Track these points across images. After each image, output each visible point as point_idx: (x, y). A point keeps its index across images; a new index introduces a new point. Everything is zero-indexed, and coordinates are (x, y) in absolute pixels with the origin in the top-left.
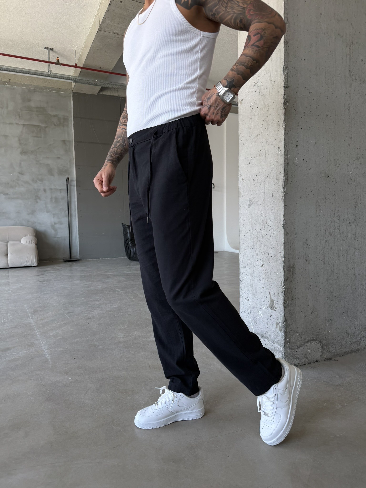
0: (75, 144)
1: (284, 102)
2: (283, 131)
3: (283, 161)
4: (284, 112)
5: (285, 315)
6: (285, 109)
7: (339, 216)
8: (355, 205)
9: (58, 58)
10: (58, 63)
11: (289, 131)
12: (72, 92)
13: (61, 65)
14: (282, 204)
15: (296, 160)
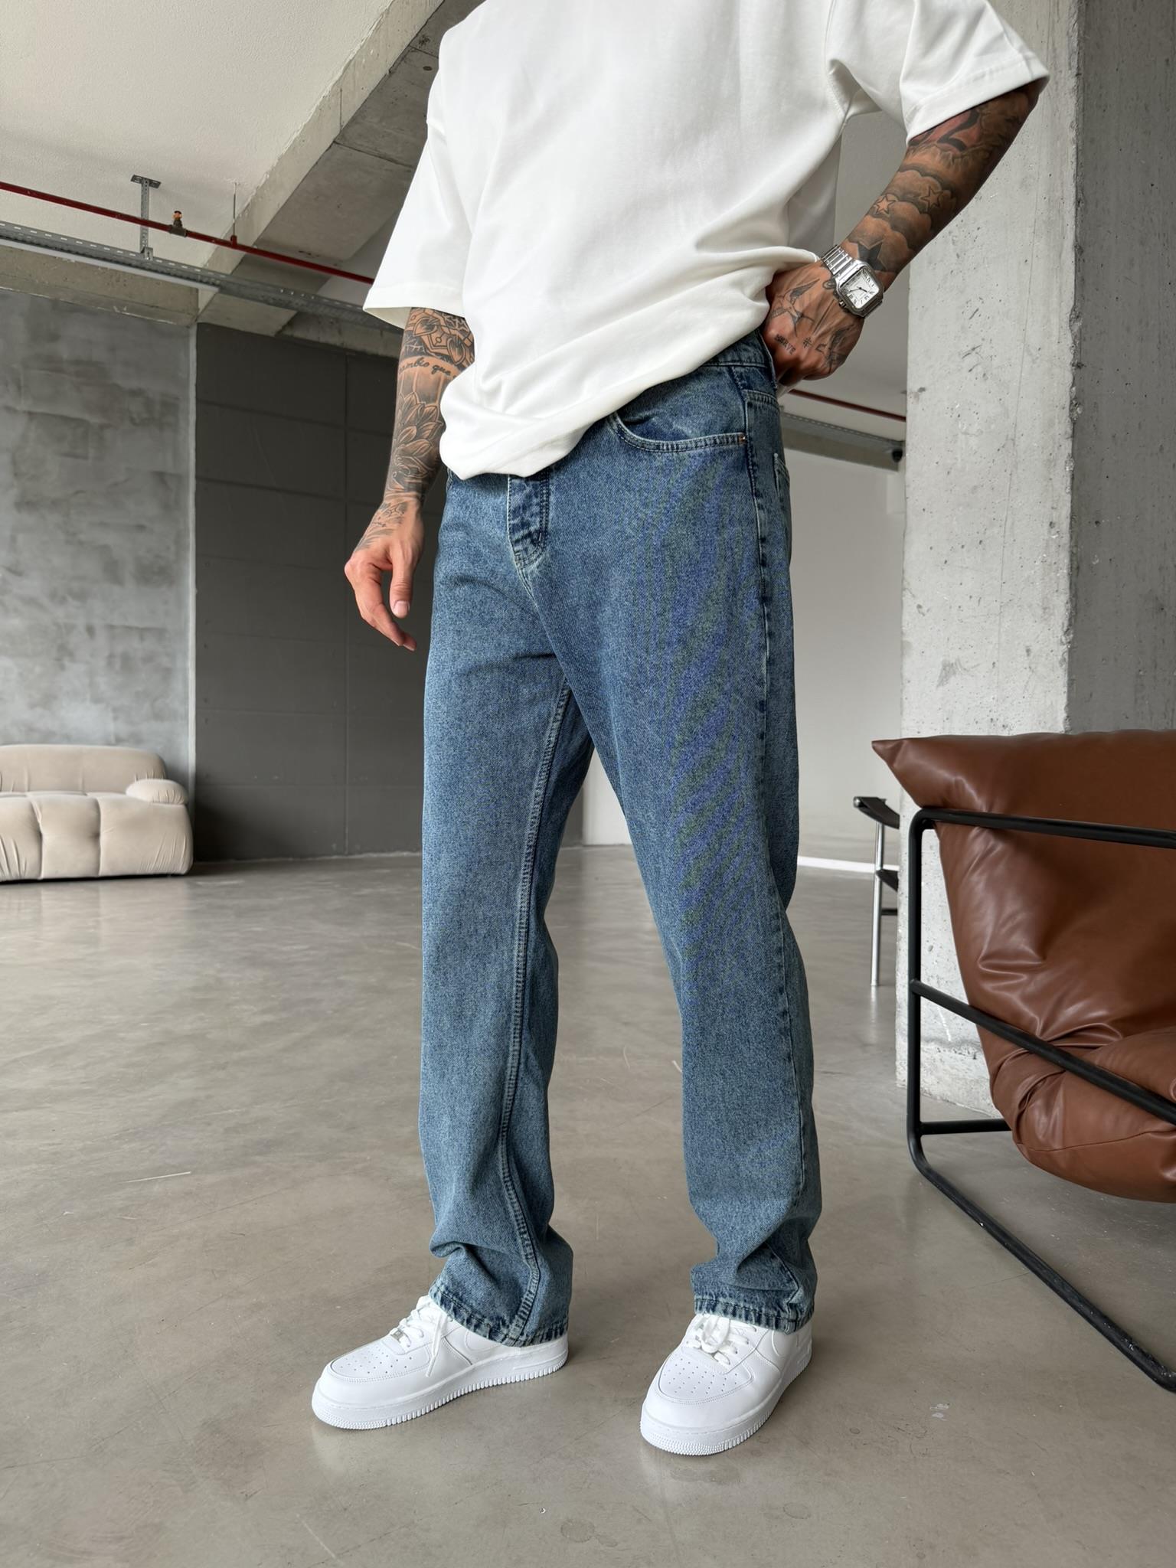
0: (197, 486)
1: (1071, 403)
2: (1067, 481)
3: (1067, 561)
4: (1070, 431)
6: (1074, 423)
9: (180, 213)
10: (177, 228)
11: (1081, 482)
12: (196, 320)
13: (186, 236)
14: (1061, 676)
15: (1094, 561)
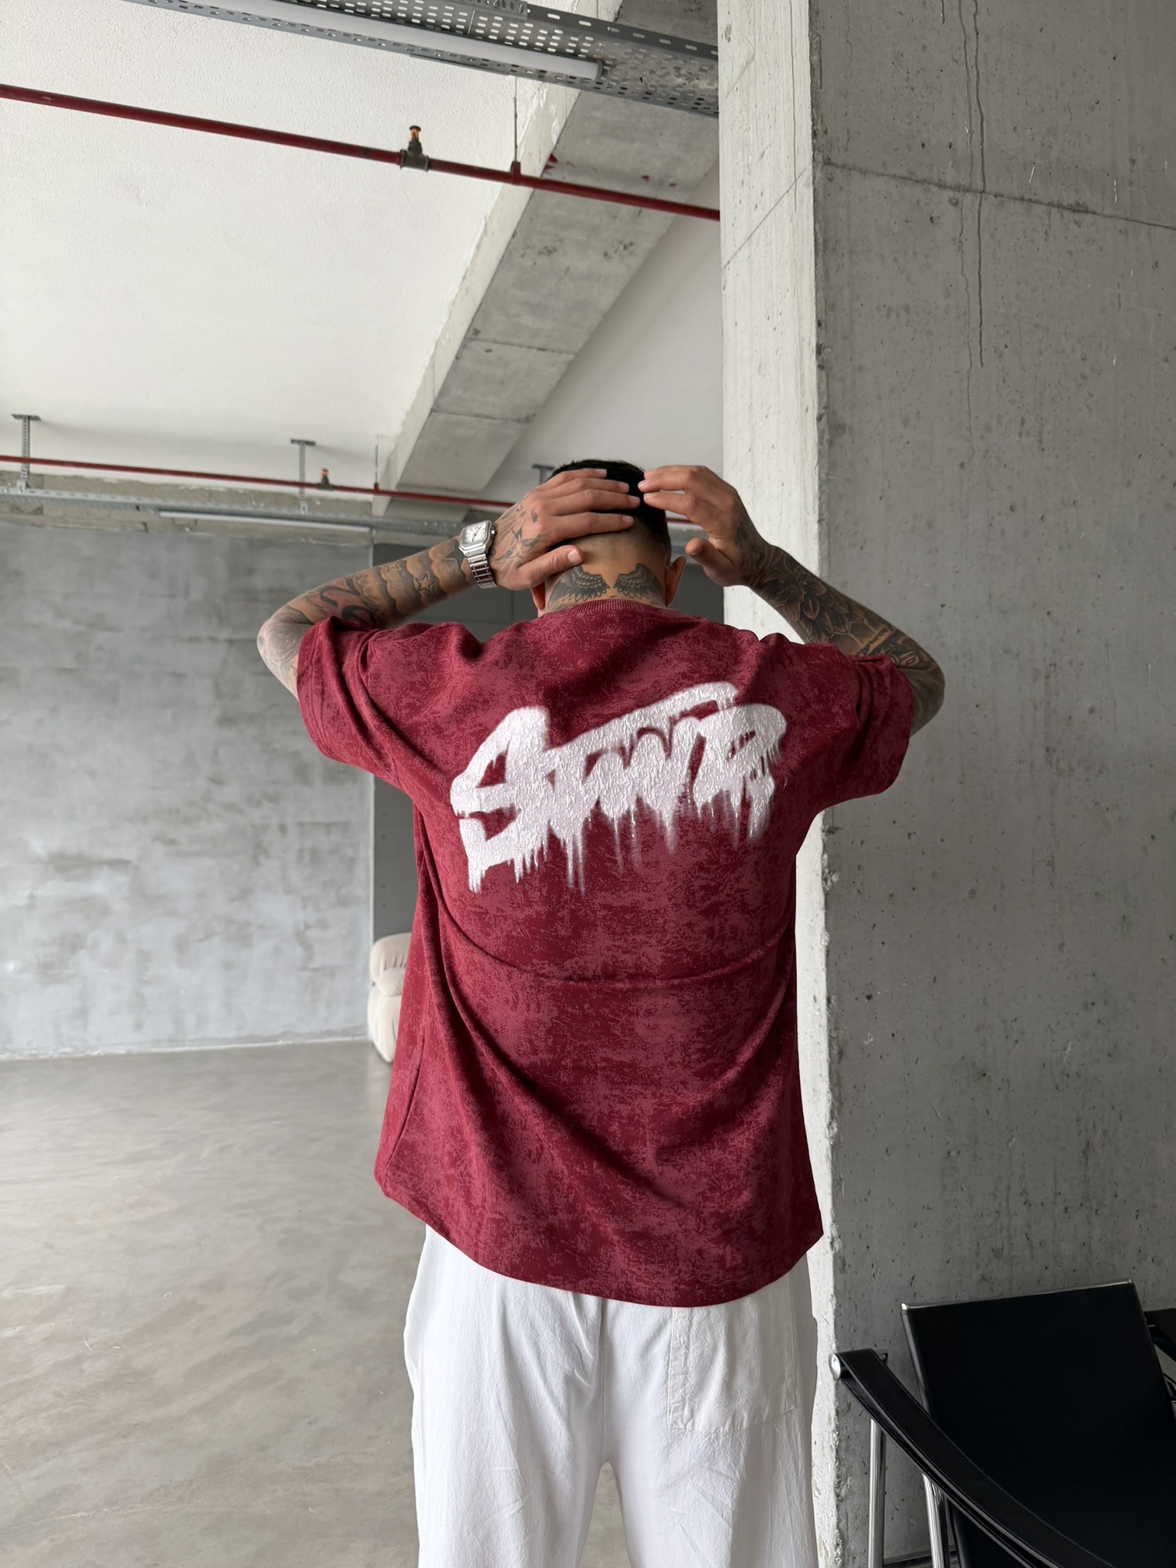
1: (823, 873)
2: (823, 957)
3: (826, 1045)
4: (825, 904)
5: (841, 1526)
6: (827, 895)
7: (1025, 1192)
8: (1083, 1152)
11: (839, 957)
15: (867, 1040)
